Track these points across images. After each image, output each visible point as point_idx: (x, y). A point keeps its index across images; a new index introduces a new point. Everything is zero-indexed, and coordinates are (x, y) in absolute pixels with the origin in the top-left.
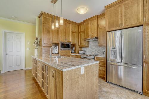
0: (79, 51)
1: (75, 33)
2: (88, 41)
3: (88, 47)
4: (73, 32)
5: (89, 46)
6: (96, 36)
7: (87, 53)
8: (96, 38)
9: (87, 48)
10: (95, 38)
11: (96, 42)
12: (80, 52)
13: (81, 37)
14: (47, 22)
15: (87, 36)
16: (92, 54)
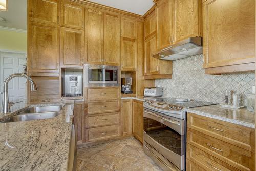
0: (146, 90)
1: (133, 40)
2: (171, 61)
3: (169, 76)
4: (124, 39)
5: (174, 74)
6: (196, 35)
7: (168, 95)
8: (193, 41)
9: (168, 80)
10: (188, 40)
11: (195, 58)
12: (148, 92)
13: (148, 50)
14: (42, 13)
15: (162, 42)
16: (180, 100)
